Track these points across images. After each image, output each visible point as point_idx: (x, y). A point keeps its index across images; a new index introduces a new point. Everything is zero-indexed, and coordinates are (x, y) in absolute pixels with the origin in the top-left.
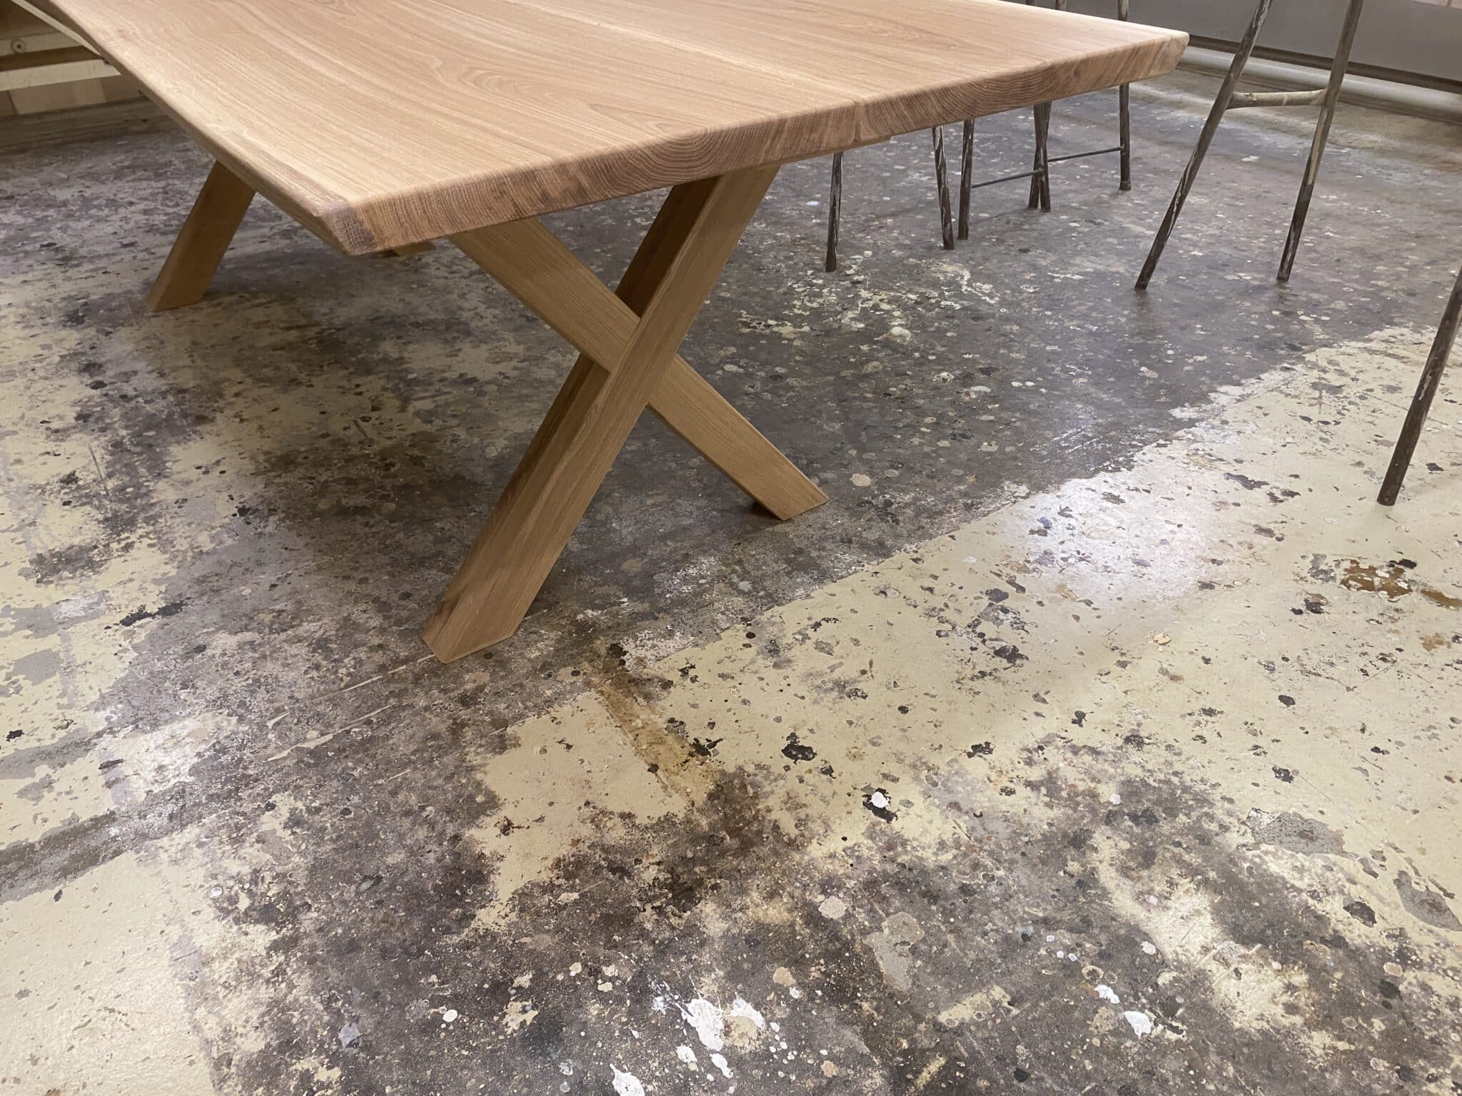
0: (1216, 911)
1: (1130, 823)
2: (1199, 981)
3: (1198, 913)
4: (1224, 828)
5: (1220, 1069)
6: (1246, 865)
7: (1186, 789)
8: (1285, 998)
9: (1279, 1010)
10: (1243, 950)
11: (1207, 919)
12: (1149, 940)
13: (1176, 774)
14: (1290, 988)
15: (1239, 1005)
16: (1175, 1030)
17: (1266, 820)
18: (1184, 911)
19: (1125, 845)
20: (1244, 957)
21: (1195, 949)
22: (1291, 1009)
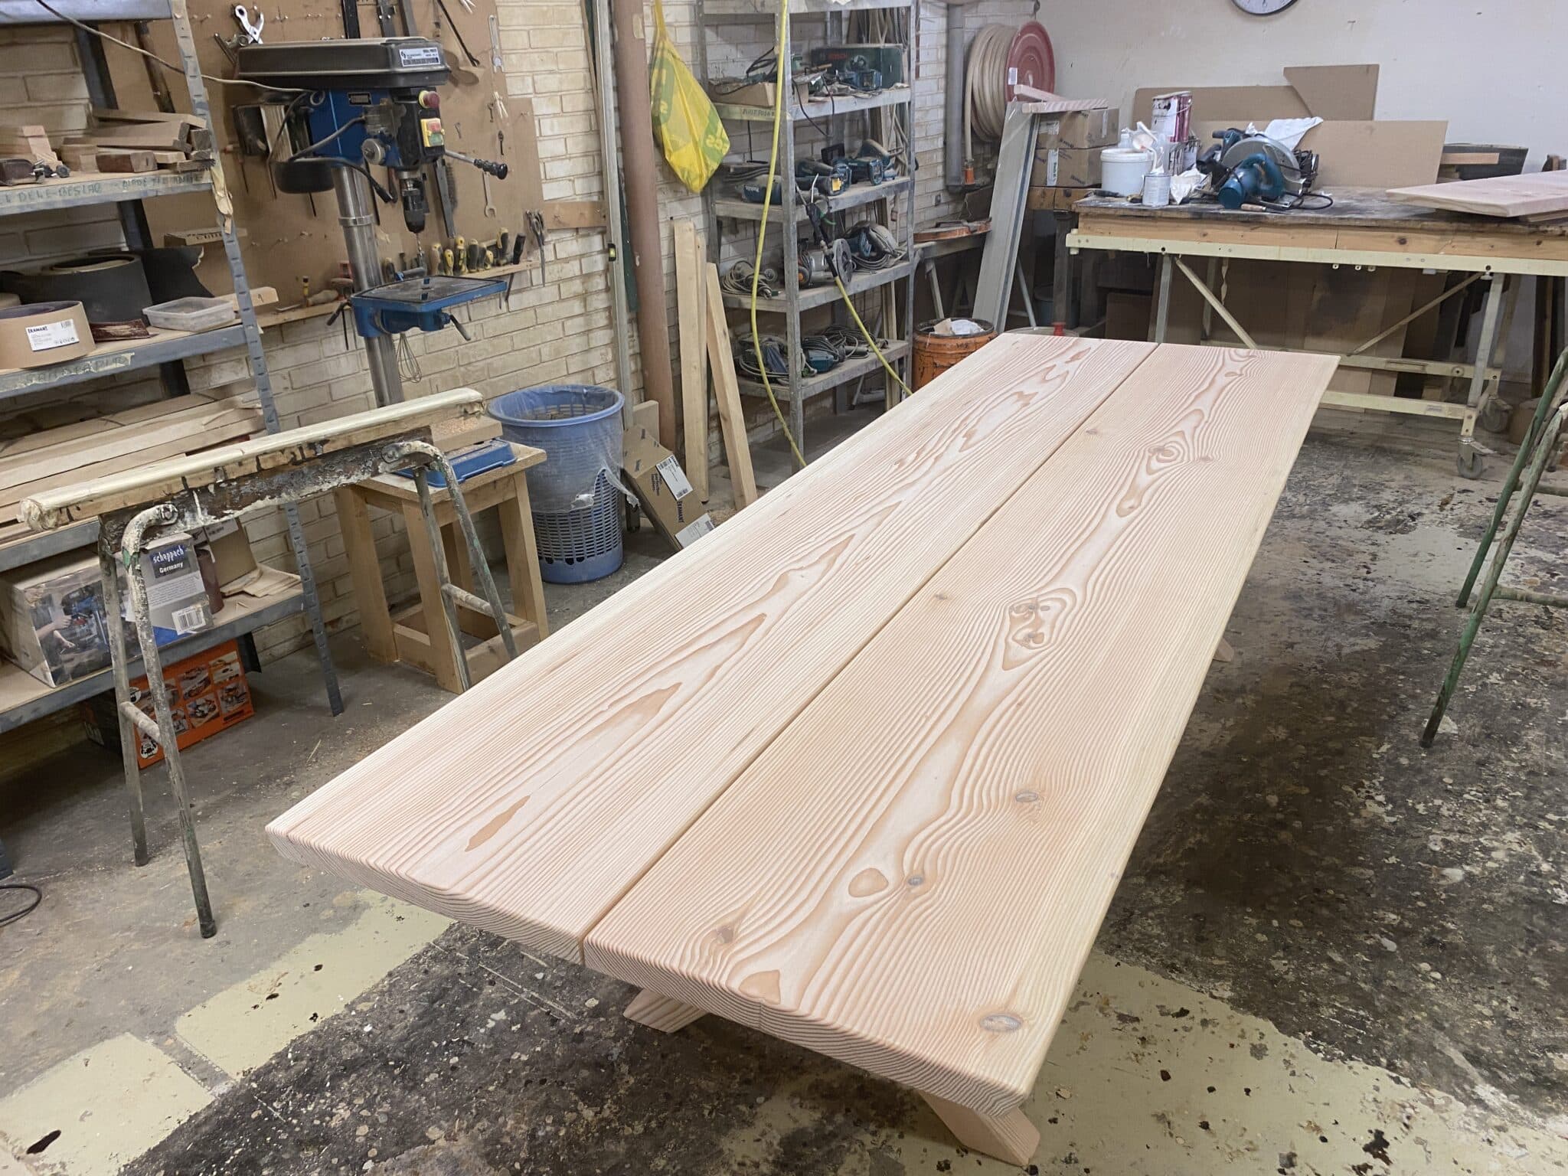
0: (802, 1131)
1: (856, 1086)
2: (747, 1123)
3: (796, 1121)
4: (874, 1134)
5: (693, 1133)
6: (846, 1144)
7: (901, 1113)
8: (748, 1162)
9: (739, 1159)
10: (775, 1143)
11: (796, 1126)
12: (767, 1099)
13: (914, 1108)
14: (757, 1165)
15: (735, 1142)
16: (710, 1113)
17: (893, 1156)
18: (794, 1114)
19: (836, 1085)
20: (771, 1144)
21: (769, 1121)
22: (742, 1164)
